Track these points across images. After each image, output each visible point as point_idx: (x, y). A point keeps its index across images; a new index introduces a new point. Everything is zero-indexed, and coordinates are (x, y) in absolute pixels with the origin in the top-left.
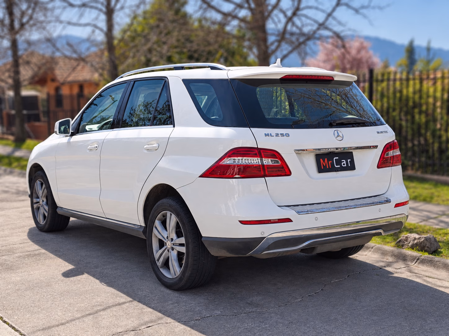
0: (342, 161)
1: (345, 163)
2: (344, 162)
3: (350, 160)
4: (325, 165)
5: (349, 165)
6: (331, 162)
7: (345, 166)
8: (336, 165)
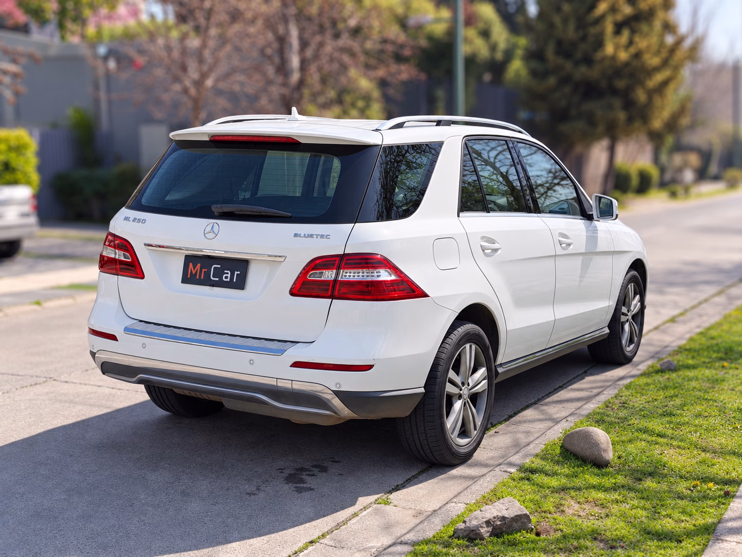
0: (225, 271)
1: (229, 275)
2: (228, 273)
3: (239, 273)
4: (194, 272)
5: (235, 281)
6: (206, 270)
7: (228, 280)
8: (213, 277)
